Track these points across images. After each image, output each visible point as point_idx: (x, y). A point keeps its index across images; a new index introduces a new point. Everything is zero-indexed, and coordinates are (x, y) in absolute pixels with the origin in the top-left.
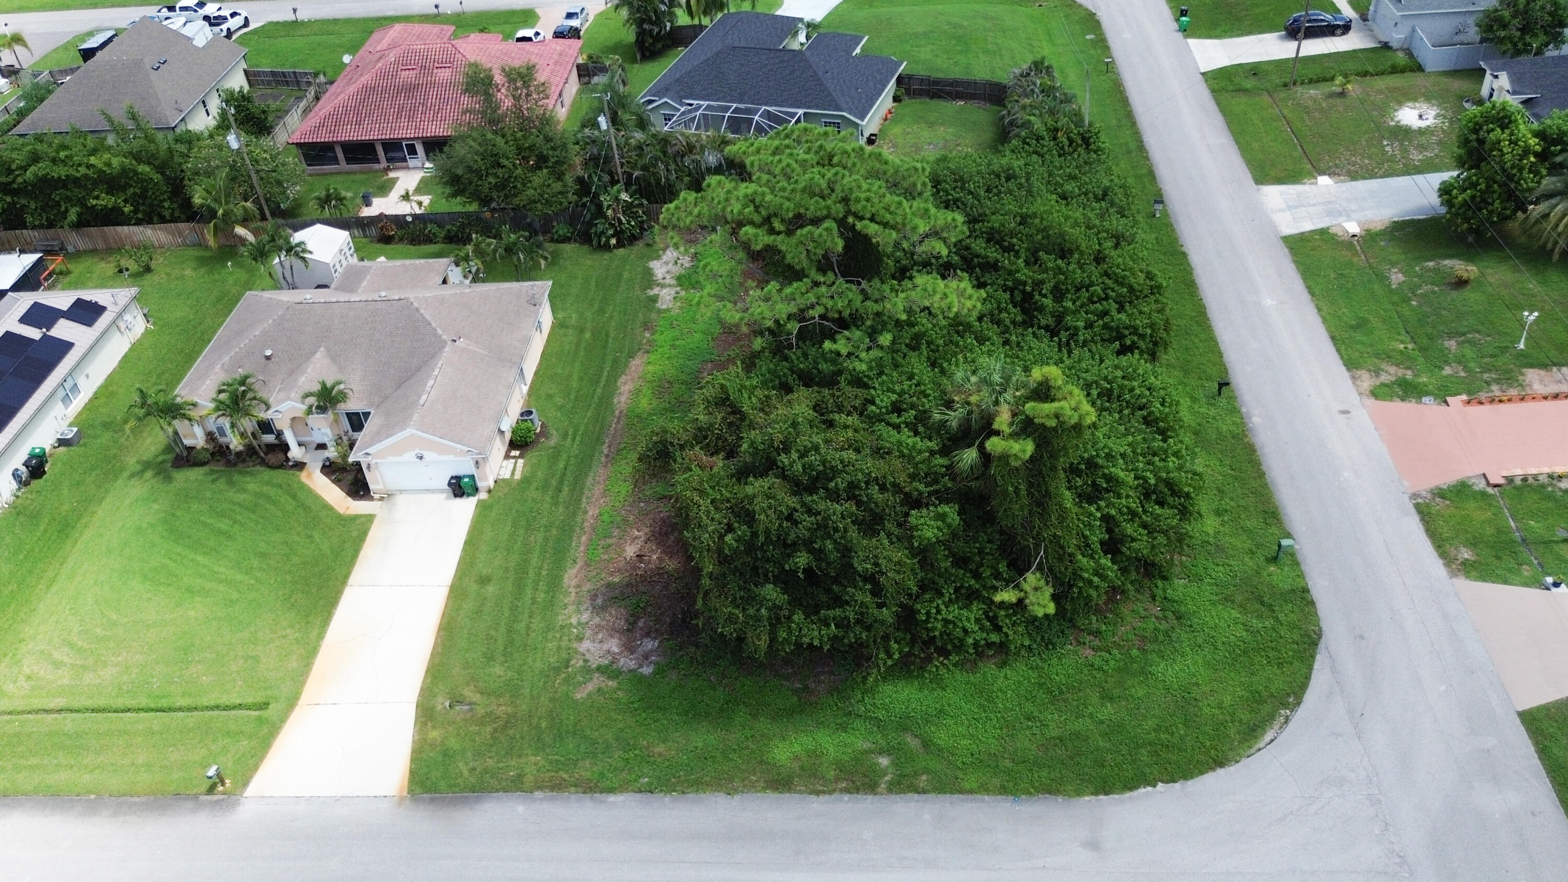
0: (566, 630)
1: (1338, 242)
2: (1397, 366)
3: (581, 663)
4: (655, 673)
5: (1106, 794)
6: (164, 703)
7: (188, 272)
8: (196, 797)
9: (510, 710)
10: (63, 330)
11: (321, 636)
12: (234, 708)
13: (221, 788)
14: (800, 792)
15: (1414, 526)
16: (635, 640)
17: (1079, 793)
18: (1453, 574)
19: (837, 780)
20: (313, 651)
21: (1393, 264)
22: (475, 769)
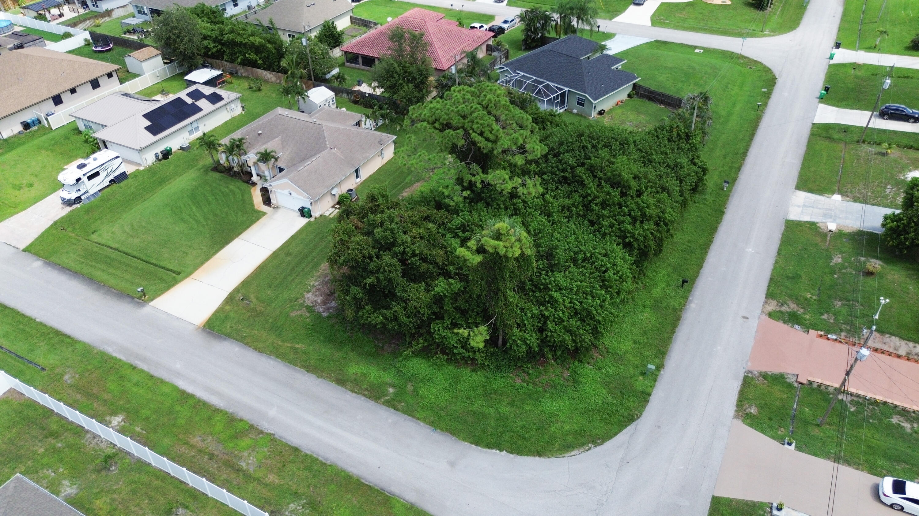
0: (306, 286)
1: (818, 232)
2: (798, 305)
3: (302, 301)
4: (327, 317)
5: (476, 445)
6: (148, 259)
7: (274, 95)
8: (133, 298)
9: (263, 309)
10: (202, 103)
11: (214, 254)
12: (169, 270)
13: (143, 298)
14: (346, 388)
15: (735, 386)
16: (329, 300)
17: (464, 439)
18: (737, 417)
19: (366, 389)
20: (208, 258)
21: (841, 252)
22: (232, 327)
